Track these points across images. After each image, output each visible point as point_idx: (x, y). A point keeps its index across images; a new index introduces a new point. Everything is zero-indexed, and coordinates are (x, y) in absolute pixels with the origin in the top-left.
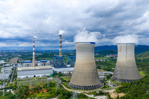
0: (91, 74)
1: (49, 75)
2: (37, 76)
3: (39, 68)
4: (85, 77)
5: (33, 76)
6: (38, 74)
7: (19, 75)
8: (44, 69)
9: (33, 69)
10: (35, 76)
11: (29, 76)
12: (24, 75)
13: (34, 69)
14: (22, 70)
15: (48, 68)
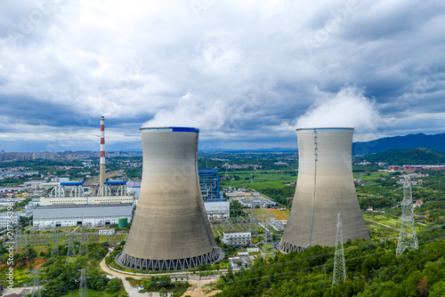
0: (168, 225)
1: (117, 222)
2: (85, 221)
3: (98, 202)
4: (151, 233)
5: (74, 223)
6: (89, 217)
7: (39, 219)
8: (109, 205)
9: (80, 203)
10: (80, 223)
11: (63, 223)
12: (50, 219)
13: (83, 203)
14: (51, 204)
15: (123, 202)
